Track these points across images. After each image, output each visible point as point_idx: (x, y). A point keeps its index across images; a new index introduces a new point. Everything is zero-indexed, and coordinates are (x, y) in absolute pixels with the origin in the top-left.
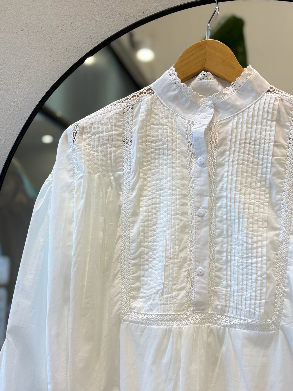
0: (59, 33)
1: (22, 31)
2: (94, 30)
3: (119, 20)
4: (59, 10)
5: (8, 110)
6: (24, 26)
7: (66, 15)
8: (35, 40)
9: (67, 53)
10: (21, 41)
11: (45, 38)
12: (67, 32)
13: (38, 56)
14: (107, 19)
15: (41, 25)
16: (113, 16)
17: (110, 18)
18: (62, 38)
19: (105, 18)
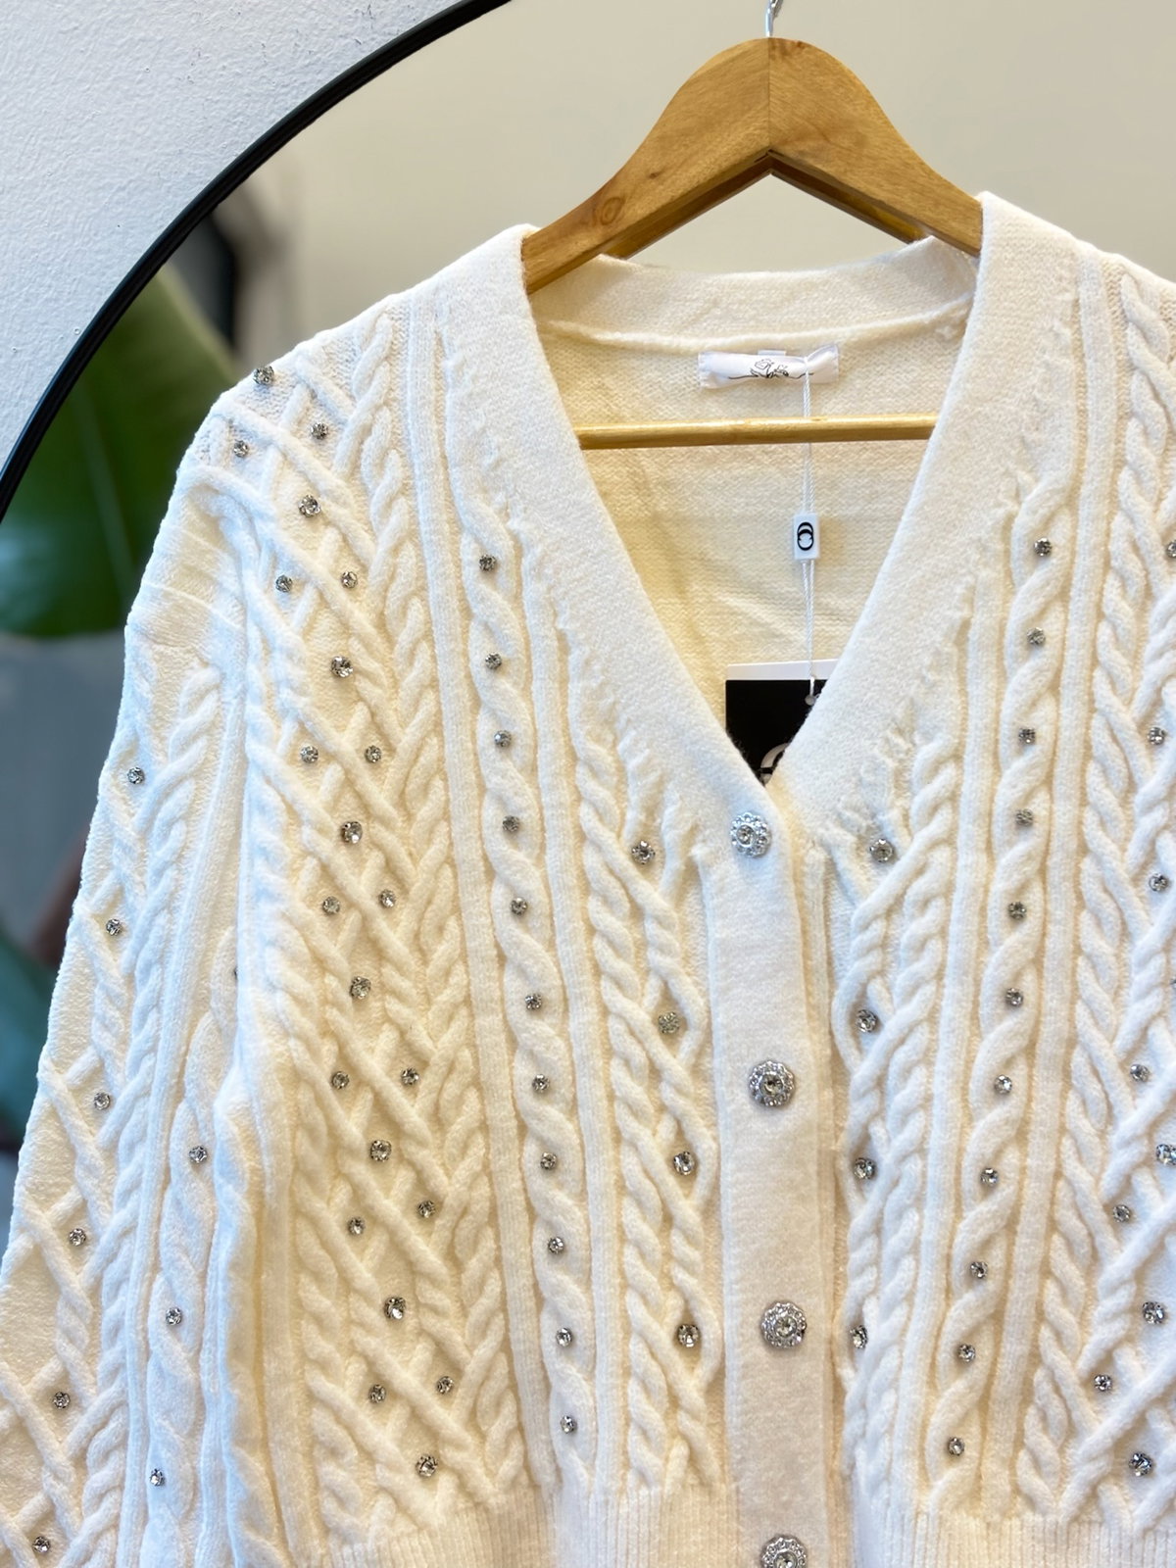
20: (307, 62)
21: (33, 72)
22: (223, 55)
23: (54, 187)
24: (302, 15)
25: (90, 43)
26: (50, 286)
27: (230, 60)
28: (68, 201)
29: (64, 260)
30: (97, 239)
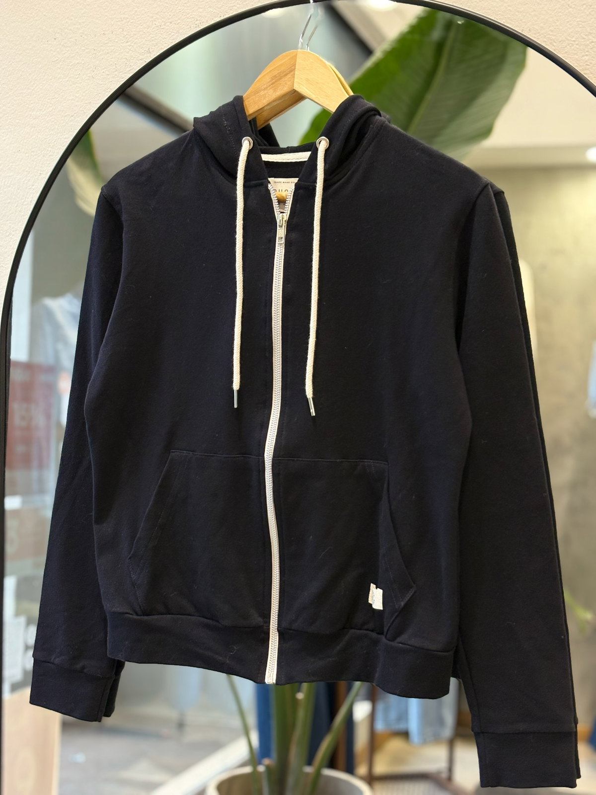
0: (106, 43)
1: (55, 39)
2: (153, 41)
3: (188, 27)
4: (106, 11)
5: (36, 155)
6: (58, 33)
7: (115, 18)
8: (73, 54)
9: (116, 72)
10: (54, 54)
11: (87, 51)
12: (117, 42)
13: (77, 77)
14: (171, 25)
15: (81, 31)
16: (179, 21)
17: (175, 24)
18: (110, 50)
19: (169, 24)
20: (129, 69)
21: (44, 76)
22: (103, 68)
23: (51, 116)
24: (128, 53)
25: (61, 65)
26: (50, 151)
27: (105, 70)
28: (56, 121)
29: (55, 142)
30: (65, 134)
